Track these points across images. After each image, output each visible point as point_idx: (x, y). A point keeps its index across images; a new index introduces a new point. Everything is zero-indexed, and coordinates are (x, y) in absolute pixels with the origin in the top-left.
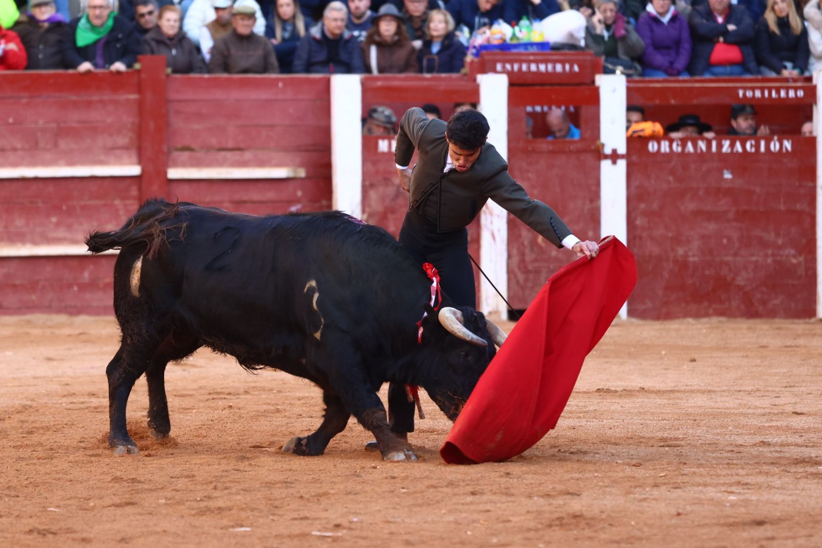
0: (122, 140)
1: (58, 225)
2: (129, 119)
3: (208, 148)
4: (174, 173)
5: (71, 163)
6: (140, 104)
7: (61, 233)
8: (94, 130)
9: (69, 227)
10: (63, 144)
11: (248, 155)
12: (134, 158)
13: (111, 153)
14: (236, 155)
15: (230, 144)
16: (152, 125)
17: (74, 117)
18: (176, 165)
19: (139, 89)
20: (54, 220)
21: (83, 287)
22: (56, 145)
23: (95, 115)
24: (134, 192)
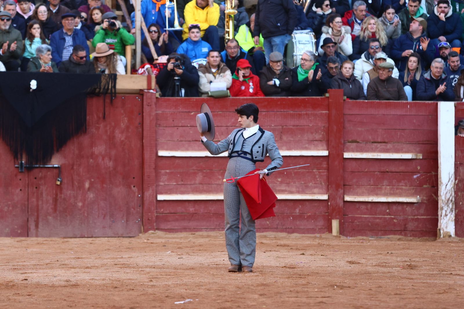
0: (318, 136)
1: (281, 182)
2: (322, 124)
3: (367, 142)
4: (347, 155)
5: (289, 149)
6: (329, 116)
7: (283, 187)
8: (302, 130)
9: (288, 184)
10: (285, 138)
11: (389, 146)
12: (325, 147)
13: (311, 143)
14: (383, 146)
15: (379, 140)
16: (335, 128)
17: (291, 123)
18: (348, 151)
19: (328, 108)
20: (279, 180)
21: (295, 218)
22: (281, 138)
23: (303, 122)
24: (325, 165)
